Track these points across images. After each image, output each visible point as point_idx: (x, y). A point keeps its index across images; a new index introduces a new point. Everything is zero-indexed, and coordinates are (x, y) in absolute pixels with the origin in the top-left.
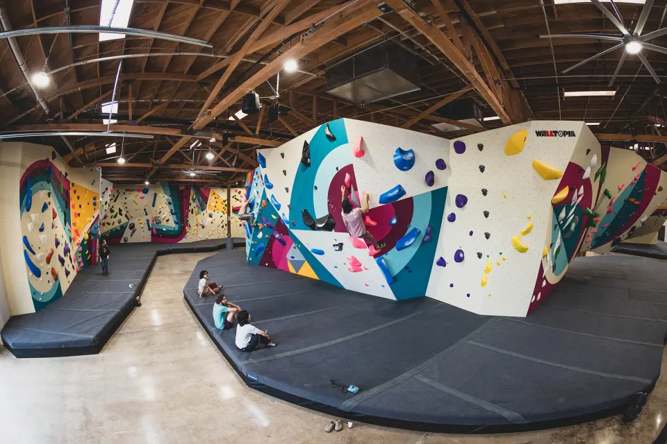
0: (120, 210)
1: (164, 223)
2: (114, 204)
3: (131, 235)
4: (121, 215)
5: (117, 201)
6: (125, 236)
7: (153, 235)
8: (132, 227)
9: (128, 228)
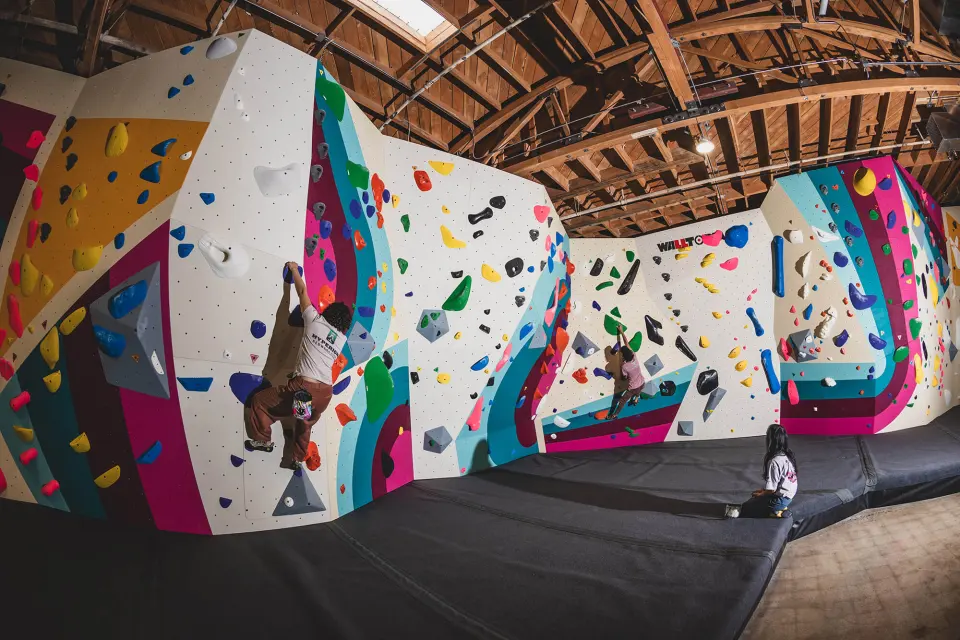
0: (652, 325)
1: (829, 354)
2: (623, 303)
3: (706, 415)
4: (659, 340)
5: (634, 287)
6: (681, 416)
7: (786, 407)
8: (708, 385)
9: (692, 389)
